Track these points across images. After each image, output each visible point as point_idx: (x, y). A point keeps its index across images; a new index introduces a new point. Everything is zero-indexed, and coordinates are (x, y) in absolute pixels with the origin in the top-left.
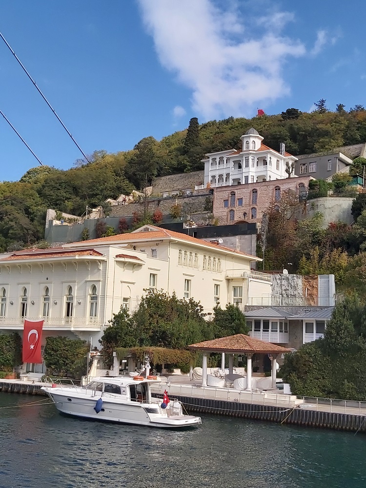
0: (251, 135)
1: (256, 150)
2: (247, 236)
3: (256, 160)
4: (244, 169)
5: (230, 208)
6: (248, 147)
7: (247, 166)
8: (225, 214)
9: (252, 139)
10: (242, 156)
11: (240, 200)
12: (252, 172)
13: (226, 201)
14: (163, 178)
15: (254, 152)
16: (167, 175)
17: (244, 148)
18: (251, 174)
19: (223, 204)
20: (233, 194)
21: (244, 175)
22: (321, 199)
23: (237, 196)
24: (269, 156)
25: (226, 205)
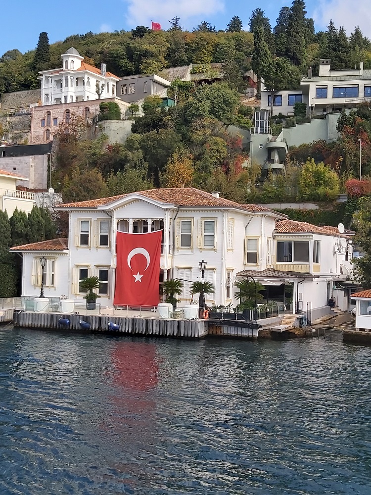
0: (69, 54)
1: (75, 69)
2: (40, 156)
3: (75, 80)
4: (64, 89)
5: (46, 128)
6: (67, 67)
7: (66, 85)
8: (42, 133)
9: (70, 59)
10: (61, 75)
11: (55, 119)
12: (71, 91)
13: (43, 120)
14: (11, 94)
15: (73, 72)
16: (15, 91)
17: (64, 68)
18: (70, 94)
19: (41, 123)
20: (49, 113)
21: (64, 94)
22: (108, 121)
23: (52, 116)
24: (86, 76)
25: (43, 125)
